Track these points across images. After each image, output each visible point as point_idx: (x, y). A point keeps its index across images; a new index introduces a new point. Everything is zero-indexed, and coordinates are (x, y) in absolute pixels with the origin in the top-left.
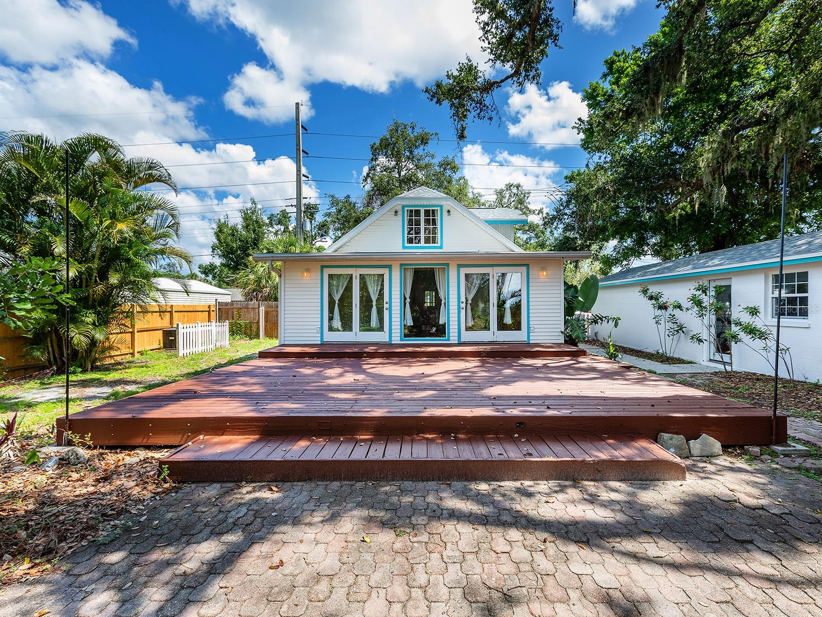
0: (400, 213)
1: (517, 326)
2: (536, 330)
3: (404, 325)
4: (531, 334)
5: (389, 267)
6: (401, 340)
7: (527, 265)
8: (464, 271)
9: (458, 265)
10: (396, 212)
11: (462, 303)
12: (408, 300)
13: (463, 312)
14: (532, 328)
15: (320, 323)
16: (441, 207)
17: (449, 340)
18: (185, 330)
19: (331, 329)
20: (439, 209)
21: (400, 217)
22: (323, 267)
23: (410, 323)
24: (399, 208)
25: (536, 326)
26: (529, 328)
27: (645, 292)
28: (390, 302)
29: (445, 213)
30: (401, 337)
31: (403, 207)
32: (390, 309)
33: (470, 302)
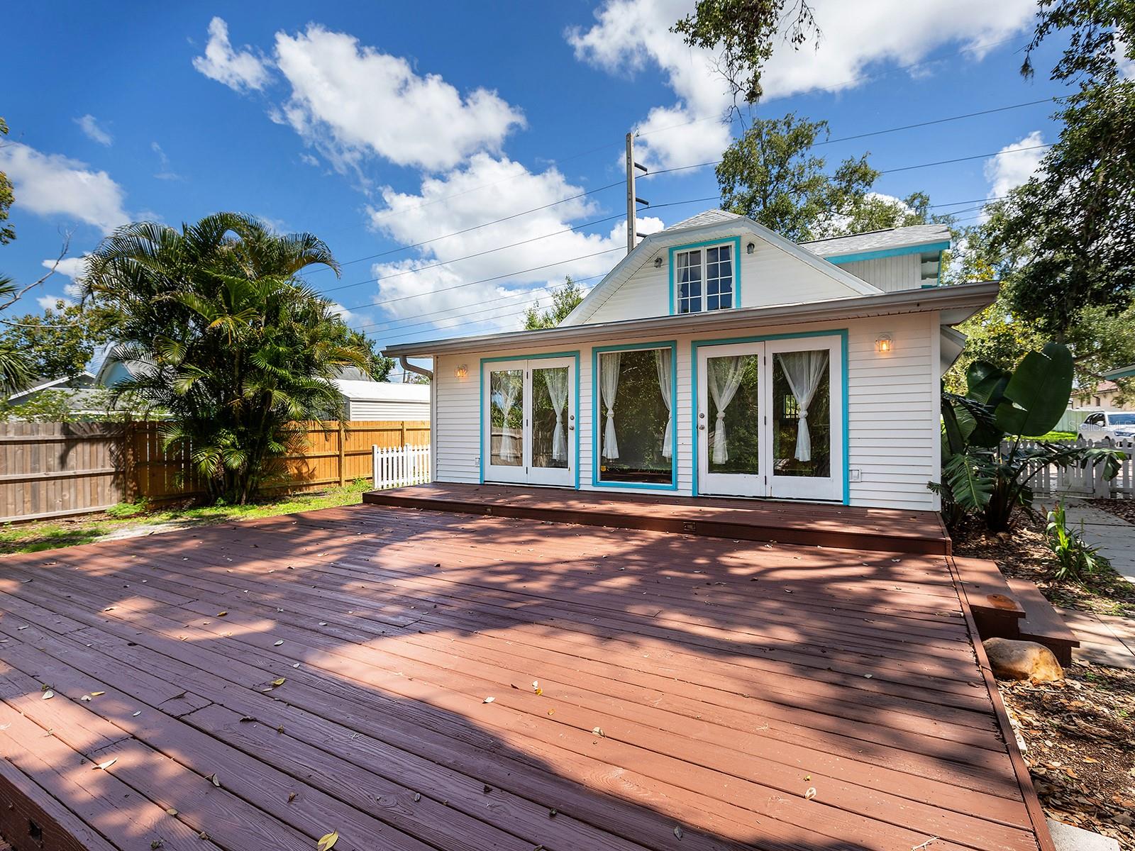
0: (666, 261)
1: (819, 466)
2: (865, 478)
3: (602, 458)
4: (852, 486)
5: (576, 354)
6: (593, 485)
7: (844, 333)
8: (705, 354)
9: (692, 342)
10: (659, 261)
11: (702, 416)
12: (610, 413)
13: (704, 435)
14: (855, 473)
16: (738, 239)
17: (676, 489)
18: (385, 456)
20: (733, 243)
21: (665, 269)
22: (483, 361)
23: (612, 452)
24: (664, 253)
25: (865, 469)
26: (847, 471)
28: (576, 418)
29: (744, 249)
30: (594, 478)
31: (671, 250)
32: (575, 428)
33: (721, 414)
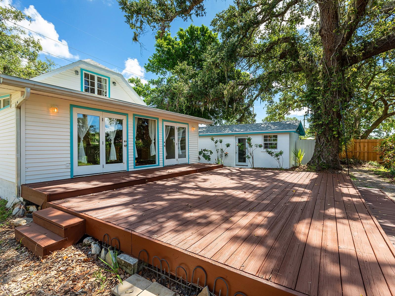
0: (80, 73)
3: (134, 157)
4: (189, 159)
5: (126, 115)
6: (134, 168)
7: (188, 124)
9: (162, 119)
10: (76, 72)
11: (164, 142)
13: (165, 148)
15: (69, 159)
17: (159, 165)
19: (80, 163)
20: (107, 79)
21: (79, 76)
22: (72, 106)
23: (137, 157)
24: (79, 70)
25: (191, 155)
26: (189, 156)
27: (213, 139)
28: (127, 141)
29: (111, 83)
30: (134, 166)
31: (82, 70)
32: (127, 146)
